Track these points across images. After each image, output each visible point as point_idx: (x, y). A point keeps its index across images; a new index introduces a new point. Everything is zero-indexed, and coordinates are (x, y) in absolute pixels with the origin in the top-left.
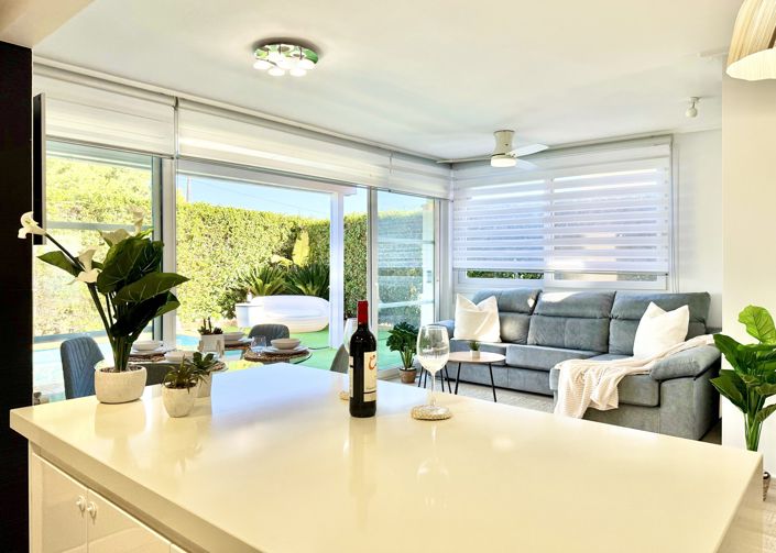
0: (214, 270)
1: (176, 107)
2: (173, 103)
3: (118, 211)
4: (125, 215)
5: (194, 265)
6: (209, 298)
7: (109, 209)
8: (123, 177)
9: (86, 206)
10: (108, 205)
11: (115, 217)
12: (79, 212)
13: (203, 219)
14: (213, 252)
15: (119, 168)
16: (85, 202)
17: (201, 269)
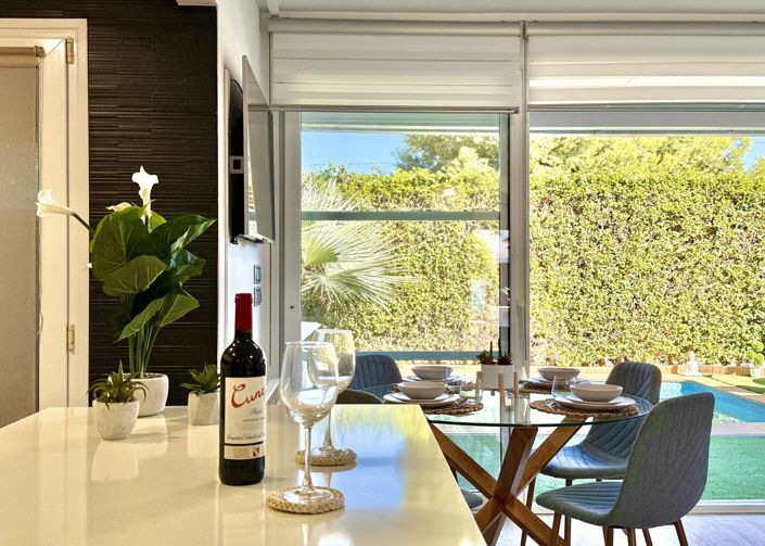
0: (754, 281)
1: (525, 37)
2: (518, 31)
3: (603, 198)
4: (612, 202)
5: (719, 274)
6: (746, 327)
7: (589, 196)
8: (684, 150)
9: (560, 194)
10: (589, 191)
11: (598, 206)
12: (551, 203)
13: (735, 202)
14: (752, 255)
15: (676, 138)
16: (557, 188)
17: (732, 280)
